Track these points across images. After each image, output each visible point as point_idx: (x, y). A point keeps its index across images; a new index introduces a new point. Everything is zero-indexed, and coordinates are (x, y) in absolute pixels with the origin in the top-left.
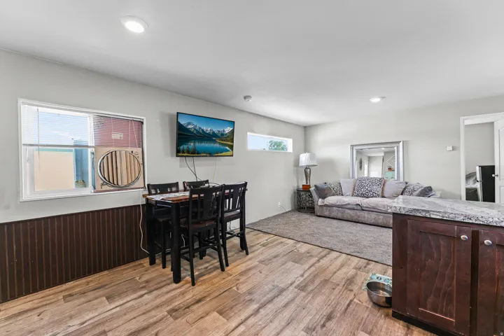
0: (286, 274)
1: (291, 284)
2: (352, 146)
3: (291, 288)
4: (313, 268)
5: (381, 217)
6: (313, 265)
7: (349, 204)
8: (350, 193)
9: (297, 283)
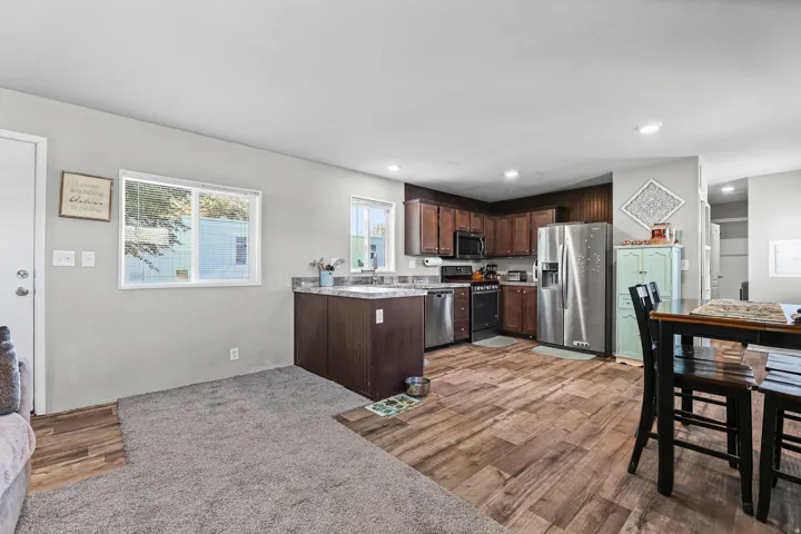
0: (522, 424)
1: (512, 413)
3: (511, 410)
4: (476, 429)
6: (474, 434)
9: (504, 414)
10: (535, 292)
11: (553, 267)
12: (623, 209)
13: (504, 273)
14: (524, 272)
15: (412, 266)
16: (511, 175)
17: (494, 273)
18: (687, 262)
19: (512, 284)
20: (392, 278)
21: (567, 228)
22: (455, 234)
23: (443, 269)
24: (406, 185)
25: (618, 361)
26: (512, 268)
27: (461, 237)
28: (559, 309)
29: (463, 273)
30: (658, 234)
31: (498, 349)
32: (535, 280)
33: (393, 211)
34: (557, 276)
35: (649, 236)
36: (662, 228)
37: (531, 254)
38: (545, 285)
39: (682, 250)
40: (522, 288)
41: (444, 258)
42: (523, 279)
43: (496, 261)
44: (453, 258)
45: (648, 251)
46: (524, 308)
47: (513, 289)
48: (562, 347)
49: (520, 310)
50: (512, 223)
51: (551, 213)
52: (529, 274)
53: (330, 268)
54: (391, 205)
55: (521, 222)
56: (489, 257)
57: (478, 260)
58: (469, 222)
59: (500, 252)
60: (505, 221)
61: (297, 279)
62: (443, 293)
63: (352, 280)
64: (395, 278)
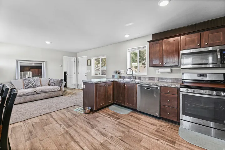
2: (17, 60)
5: (47, 94)
7: (29, 93)
8: (22, 87)
15: (157, 73)
24: (153, 35)
62: (150, 87)
63: (127, 77)
64: (147, 78)
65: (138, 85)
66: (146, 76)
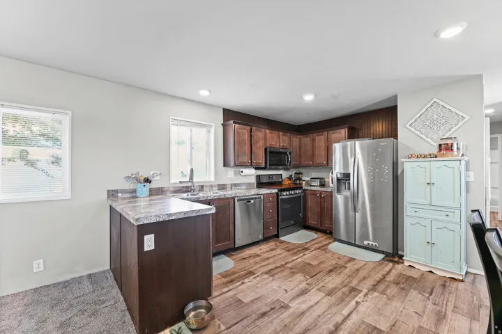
10: (332, 196)
11: (347, 176)
12: (408, 126)
13: (307, 179)
14: (323, 179)
15: (230, 176)
16: (309, 98)
17: (300, 179)
18: (471, 174)
19: (313, 188)
20: (211, 186)
21: (357, 143)
22: (266, 149)
23: (258, 177)
24: (224, 109)
25: (406, 264)
26: (314, 175)
27: (270, 152)
28: (351, 213)
29: (275, 179)
30: (445, 148)
31: (299, 246)
32: (331, 185)
33: (212, 130)
34: (349, 183)
35: (435, 150)
36: (449, 142)
37: (328, 165)
38: (339, 191)
39: (467, 163)
40: (321, 193)
41: (257, 168)
42: (322, 185)
43: (302, 170)
44: (264, 168)
45: (434, 164)
46: (322, 209)
47: (314, 193)
48: (354, 245)
49: (319, 210)
50: (313, 140)
51: (344, 132)
52: (326, 180)
53: (147, 180)
54: (211, 126)
55: (320, 140)
56: (296, 167)
57: (287, 169)
58: (277, 140)
59: (304, 163)
60: (308, 139)
61: (113, 191)
62: (252, 199)
63: (171, 189)
64: (215, 186)
65: (236, 199)
66: (213, 184)
